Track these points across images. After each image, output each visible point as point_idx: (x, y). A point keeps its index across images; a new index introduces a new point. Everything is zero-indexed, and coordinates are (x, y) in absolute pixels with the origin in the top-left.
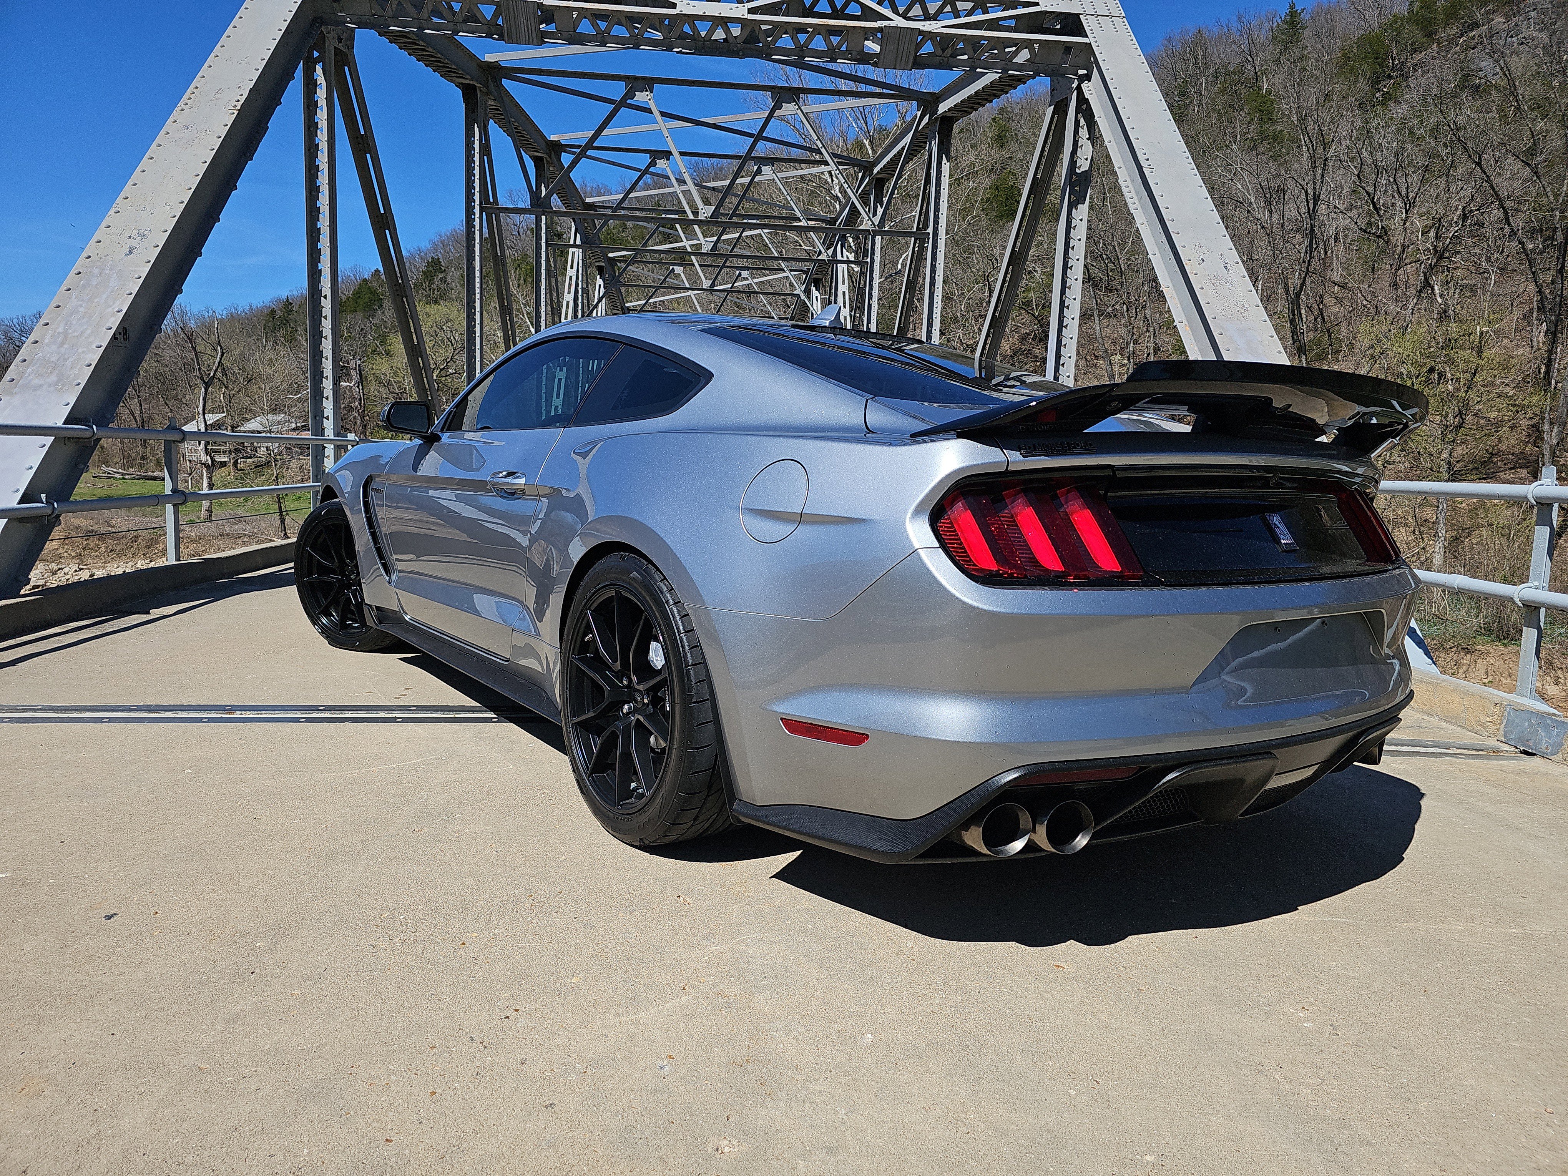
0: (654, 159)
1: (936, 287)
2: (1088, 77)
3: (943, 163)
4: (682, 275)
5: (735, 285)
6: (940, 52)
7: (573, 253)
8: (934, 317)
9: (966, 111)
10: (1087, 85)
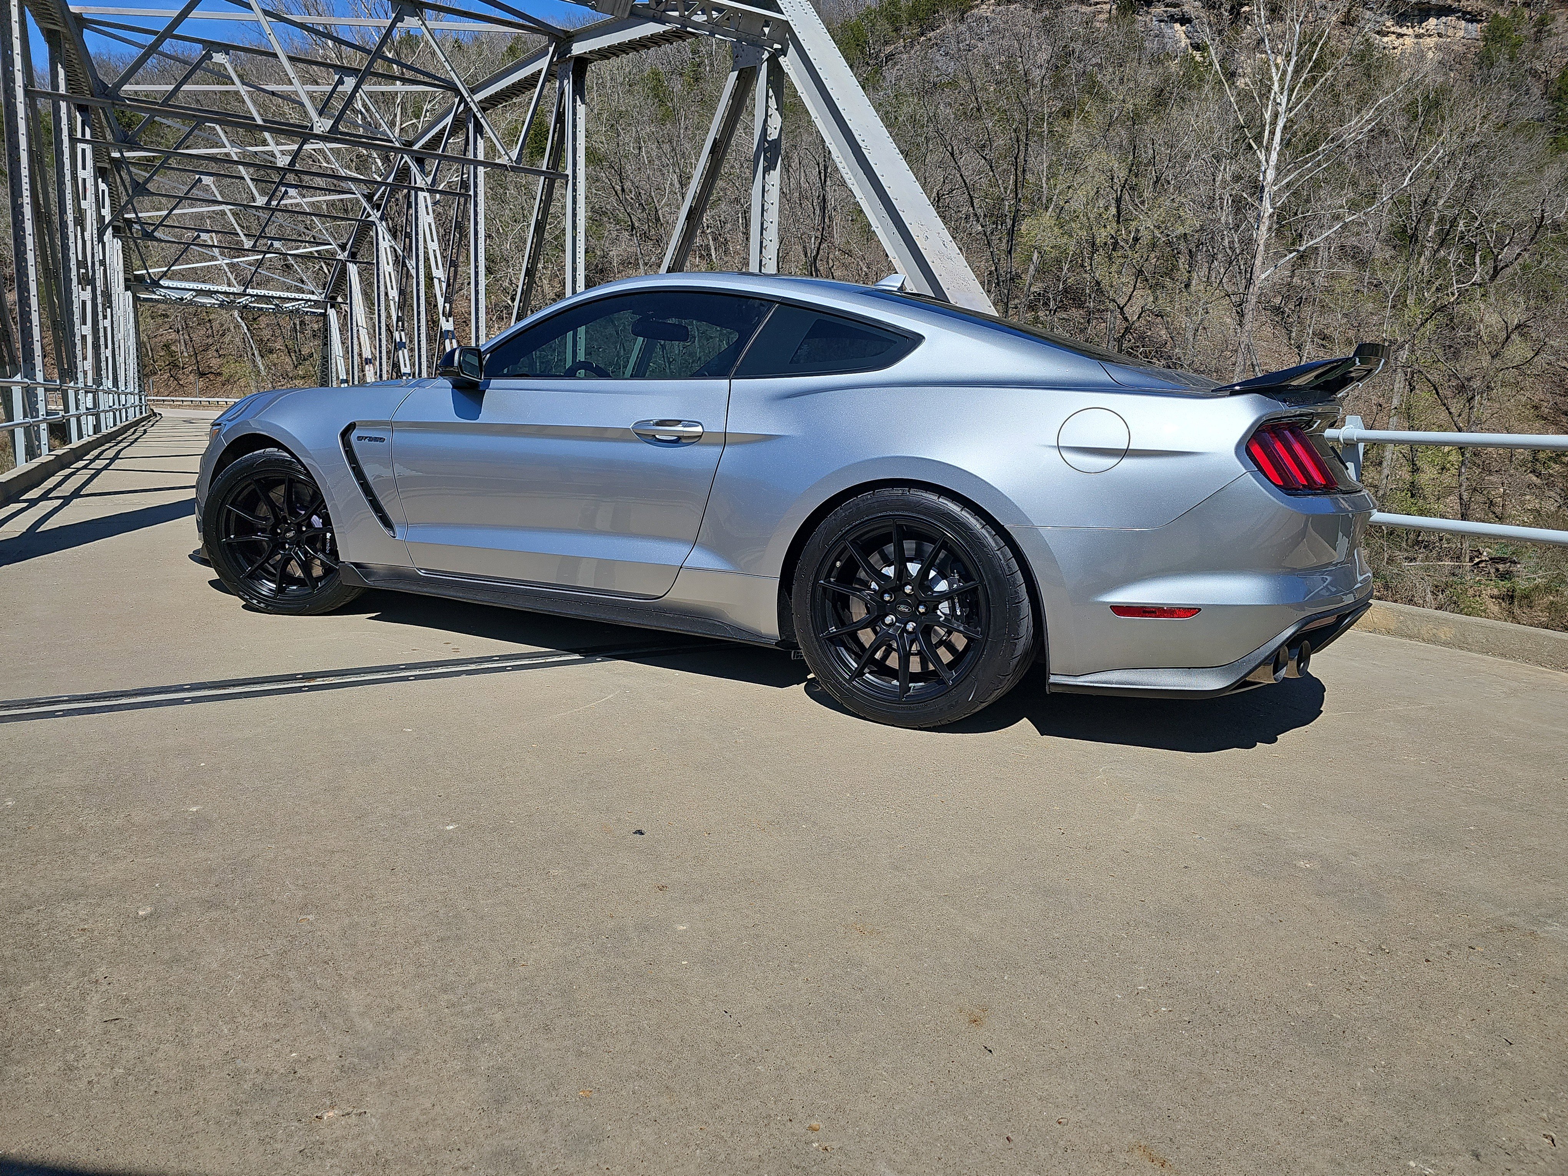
0: (209, 51)
1: (578, 231)
2: (784, 52)
3: (578, 104)
4: (212, 186)
5: (282, 202)
6: (654, 5)
7: (84, 151)
8: (577, 261)
9: (605, 56)
10: (784, 60)
